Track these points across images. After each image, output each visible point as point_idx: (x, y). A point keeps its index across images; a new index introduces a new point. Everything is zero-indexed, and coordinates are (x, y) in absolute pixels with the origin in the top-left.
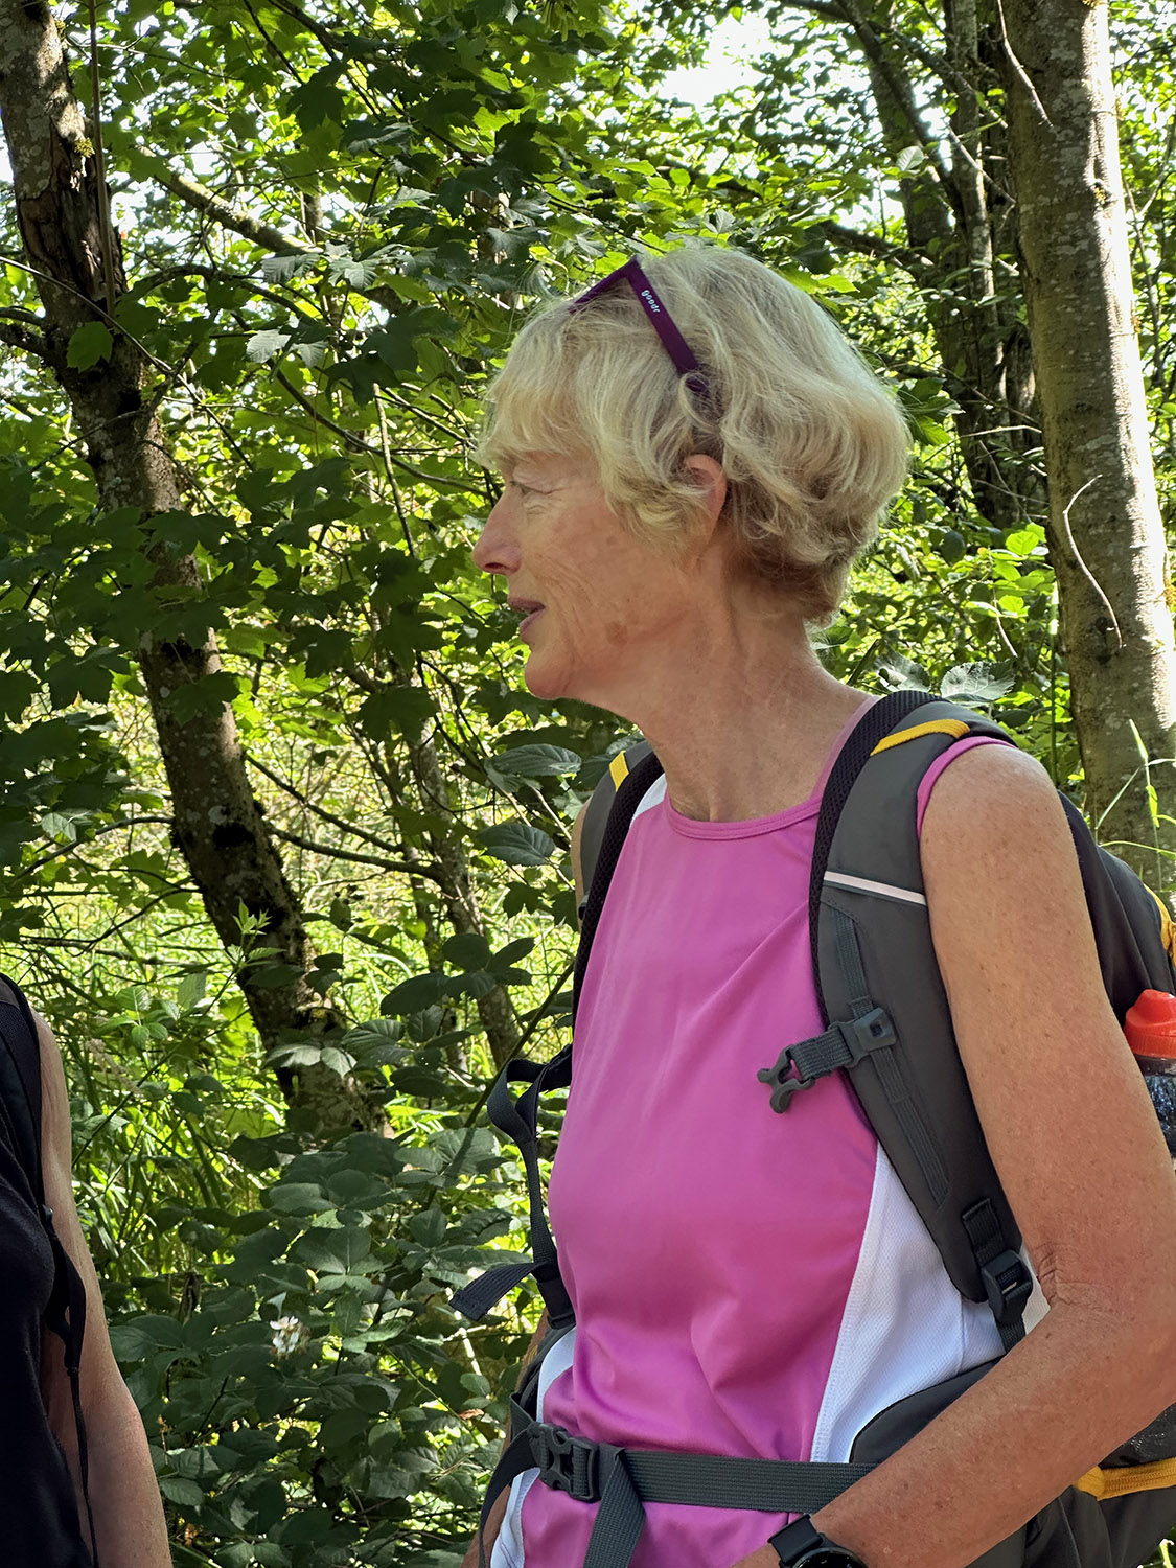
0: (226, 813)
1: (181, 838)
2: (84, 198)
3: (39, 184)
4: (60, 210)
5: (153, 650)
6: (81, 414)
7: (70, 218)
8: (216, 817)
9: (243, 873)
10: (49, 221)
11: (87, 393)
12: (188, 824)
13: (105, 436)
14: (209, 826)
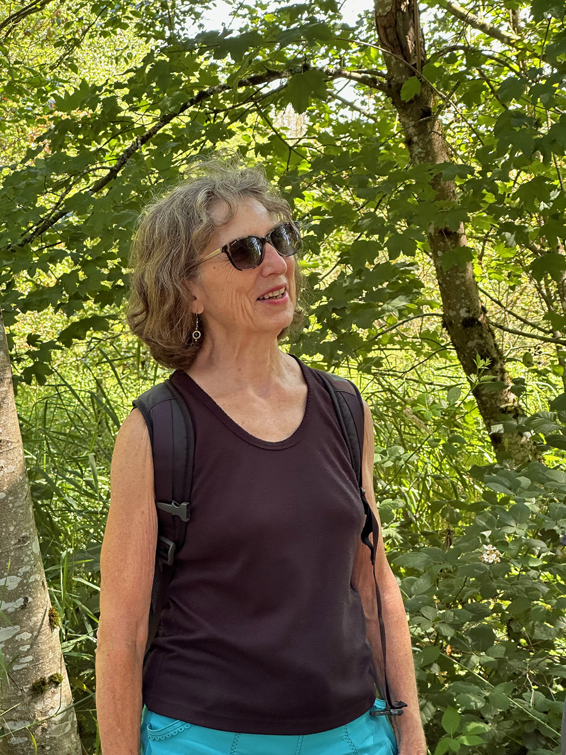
0: (468, 312)
1: (447, 324)
2: (408, 15)
3: (387, 9)
4: (396, 21)
5: (435, 233)
6: (403, 120)
7: (401, 25)
8: (463, 313)
9: (476, 341)
10: (390, 26)
11: (406, 110)
12: (450, 317)
13: (414, 130)
14: (460, 318)
